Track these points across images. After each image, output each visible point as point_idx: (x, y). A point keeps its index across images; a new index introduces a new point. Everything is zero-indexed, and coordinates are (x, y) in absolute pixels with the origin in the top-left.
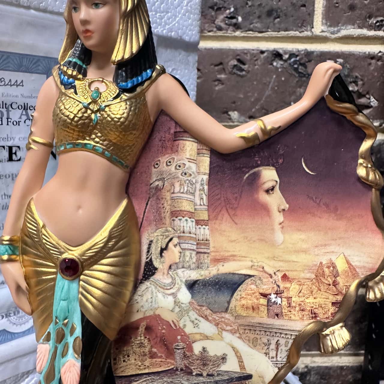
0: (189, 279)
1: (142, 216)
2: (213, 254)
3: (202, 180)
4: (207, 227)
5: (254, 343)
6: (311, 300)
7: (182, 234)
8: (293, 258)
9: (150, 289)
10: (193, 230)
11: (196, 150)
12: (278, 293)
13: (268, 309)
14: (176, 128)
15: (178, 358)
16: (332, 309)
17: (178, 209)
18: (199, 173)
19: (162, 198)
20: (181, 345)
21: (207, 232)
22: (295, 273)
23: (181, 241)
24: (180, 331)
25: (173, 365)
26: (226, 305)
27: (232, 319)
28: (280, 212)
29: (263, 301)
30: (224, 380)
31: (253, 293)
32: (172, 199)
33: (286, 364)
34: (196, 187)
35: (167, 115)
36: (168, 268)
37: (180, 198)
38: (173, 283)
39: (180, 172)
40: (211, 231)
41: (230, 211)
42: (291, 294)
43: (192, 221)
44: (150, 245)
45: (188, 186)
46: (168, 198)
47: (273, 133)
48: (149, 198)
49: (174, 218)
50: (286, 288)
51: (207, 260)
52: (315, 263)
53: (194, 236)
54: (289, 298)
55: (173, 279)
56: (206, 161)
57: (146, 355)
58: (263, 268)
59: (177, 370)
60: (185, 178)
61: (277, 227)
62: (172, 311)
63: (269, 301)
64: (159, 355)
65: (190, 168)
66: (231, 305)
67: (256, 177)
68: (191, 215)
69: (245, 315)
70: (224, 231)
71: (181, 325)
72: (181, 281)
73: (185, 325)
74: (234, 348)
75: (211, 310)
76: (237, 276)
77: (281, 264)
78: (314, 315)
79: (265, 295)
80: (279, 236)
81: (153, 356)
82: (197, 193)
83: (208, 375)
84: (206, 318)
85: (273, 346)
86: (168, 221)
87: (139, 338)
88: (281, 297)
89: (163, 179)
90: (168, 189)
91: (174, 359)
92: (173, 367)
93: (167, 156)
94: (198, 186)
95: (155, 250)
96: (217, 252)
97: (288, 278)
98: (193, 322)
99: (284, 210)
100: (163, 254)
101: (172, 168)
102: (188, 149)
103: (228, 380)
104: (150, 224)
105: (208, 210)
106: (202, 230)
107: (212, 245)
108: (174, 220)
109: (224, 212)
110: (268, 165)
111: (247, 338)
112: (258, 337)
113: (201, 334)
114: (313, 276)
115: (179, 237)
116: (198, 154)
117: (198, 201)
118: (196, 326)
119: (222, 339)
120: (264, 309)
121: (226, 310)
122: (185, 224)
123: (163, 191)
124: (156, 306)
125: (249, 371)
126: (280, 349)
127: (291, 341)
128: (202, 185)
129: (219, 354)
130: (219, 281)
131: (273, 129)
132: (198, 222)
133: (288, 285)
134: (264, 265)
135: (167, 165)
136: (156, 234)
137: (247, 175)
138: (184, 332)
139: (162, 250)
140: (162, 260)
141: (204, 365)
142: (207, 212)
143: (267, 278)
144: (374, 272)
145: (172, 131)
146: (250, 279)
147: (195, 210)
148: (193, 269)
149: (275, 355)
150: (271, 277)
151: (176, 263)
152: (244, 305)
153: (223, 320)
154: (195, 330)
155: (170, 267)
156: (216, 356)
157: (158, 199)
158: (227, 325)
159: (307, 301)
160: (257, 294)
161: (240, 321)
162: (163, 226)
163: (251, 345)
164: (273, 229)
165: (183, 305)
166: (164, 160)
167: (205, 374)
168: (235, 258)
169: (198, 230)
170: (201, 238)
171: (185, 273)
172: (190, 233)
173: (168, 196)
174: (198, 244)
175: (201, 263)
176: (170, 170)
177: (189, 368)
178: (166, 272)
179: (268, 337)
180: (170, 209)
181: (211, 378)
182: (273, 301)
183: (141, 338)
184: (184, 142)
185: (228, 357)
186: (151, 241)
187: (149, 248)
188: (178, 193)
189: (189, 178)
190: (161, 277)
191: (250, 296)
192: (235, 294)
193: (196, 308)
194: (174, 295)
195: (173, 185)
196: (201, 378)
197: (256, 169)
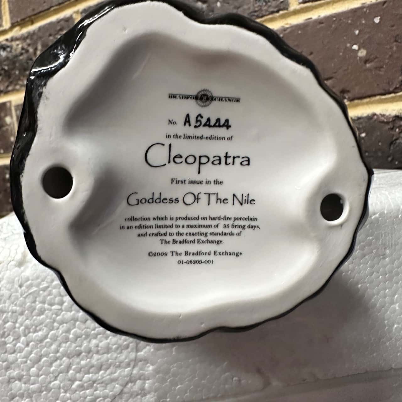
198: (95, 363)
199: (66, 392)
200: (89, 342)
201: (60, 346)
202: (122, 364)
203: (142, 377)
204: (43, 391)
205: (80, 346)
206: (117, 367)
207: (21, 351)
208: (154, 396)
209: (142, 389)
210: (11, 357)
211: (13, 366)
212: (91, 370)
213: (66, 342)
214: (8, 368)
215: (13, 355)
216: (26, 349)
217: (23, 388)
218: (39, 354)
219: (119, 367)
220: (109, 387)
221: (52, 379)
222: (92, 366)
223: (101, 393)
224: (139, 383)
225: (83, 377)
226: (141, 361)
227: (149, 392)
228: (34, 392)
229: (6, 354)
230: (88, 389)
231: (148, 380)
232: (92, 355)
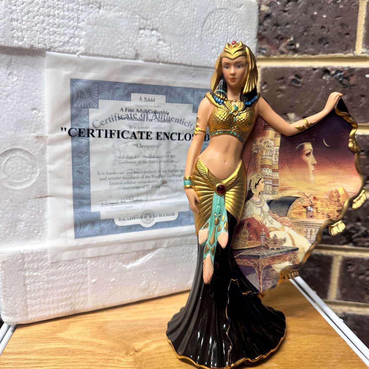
0: (268, 199)
1: (247, 168)
2: (280, 187)
3: (276, 149)
4: (278, 173)
5: (300, 232)
6: (327, 209)
7: (266, 177)
8: (318, 188)
9: (250, 204)
10: (271, 175)
11: (274, 135)
12: (312, 206)
13: (307, 214)
14: (265, 124)
15: (262, 240)
16: (337, 214)
17: (264, 164)
18: (275, 146)
19: (257, 159)
20: (264, 233)
21: (278, 175)
22: (319, 196)
23: (265, 180)
24: (263, 226)
25: (260, 244)
26: (286, 212)
27: (289, 219)
28: (312, 165)
29: (304, 210)
30: (285, 251)
31: (300, 206)
32: (262, 159)
33: (315, 242)
34: (273, 153)
35: (262, 118)
36: (258, 194)
37: (265, 158)
38: (261, 202)
39: (266, 145)
40: (280, 174)
41: (289, 164)
42: (317, 206)
43: (271, 170)
44: (250, 182)
45: (269, 153)
46: (260, 158)
47: (312, 126)
48: (251, 158)
49: (262, 169)
50: (315, 203)
51: (277, 189)
52: (329, 191)
53: (271, 178)
54: (317, 208)
55: (261, 199)
56: (279, 140)
57: (246, 239)
58: (304, 193)
59: (261, 247)
60: (268, 148)
61: (311, 173)
62: (260, 216)
63: (307, 209)
64: (253, 239)
65: (270, 144)
66: (288, 213)
67: (302, 147)
68: (270, 167)
69: (295, 217)
70: (286, 175)
71: (264, 223)
72: (265, 200)
73: (266, 223)
74: (290, 235)
75: (279, 215)
76: (291, 198)
77: (312, 191)
78: (329, 216)
79: (305, 207)
80: (312, 178)
81: (250, 239)
82: (274, 156)
83: (277, 249)
84: (276, 219)
85: (309, 233)
86: (259, 170)
87: (244, 230)
88: (313, 208)
89: (258, 149)
90: (260, 154)
91: (260, 241)
92: (259, 245)
93: (260, 137)
94: (274, 152)
95: (253, 185)
96: (282, 185)
97: (316, 199)
98: (270, 221)
99: (314, 164)
100: (256, 187)
101: (262, 143)
102: (270, 134)
103: (287, 251)
104: (251, 172)
105: (279, 164)
106: (275, 175)
107: (280, 182)
108: (262, 170)
109: (286, 165)
110: (308, 142)
111: (296, 229)
112: (302, 228)
113: (273, 227)
114: (328, 197)
115: (264, 178)
116: (275, 136)
117: (274, 160)
118: (271, 223)
119: (284, 230)
120: (305, 214)
121: (286, 216)
122: (267, 172)
123: (257, 155)
124: (253, 213)
125: (297, 246)
126: (312, 233)
127: (318, 229)
128: (276, 152)
129: (283, 238)
130: (283, 201)
131: (311, 124)
132: (274, 171)
133: (316, 202)
134: (305, 192)
135: (260, 142)
136: (253, 177)
137: (298, 147)
138: (265, 227)
139: (256, 185)
140: (256, 189)
141: (275, 243)
142: (278, 165)
143: (306, 198)
144: (356, 194)
145: (263, 125)
146: (298, 199)
147: (273, 164)
148: (270, 194)
149: (309, 237)
150: (308, 198)
151: (262, 191)
152: (295, 212)
153: (284, 220)
154: (271, 226)
155: (260, 194)
156: (281, 239)
157: (255, 159)
158: (286, 223)
159: (325, 209)
160: (301, 207)
161: (293, 221)
162: (257, 173)
163: (298, 233)
164: (309, 174)
165: (265, 213)
166: (259, 139)
167: (275, 248)
168: (291, 188)
169: (273, 175)
170: (275, 178)
171: (266, 196)
172: (270, 176)
173: (260, 157)
174: (273, 182)
175: (274, 191)
176: (262, 144)
177: (268, 246)
178: (257, 195)
179: (307, 228)
180: (261, 164)
181: (278, 250)
182: (309, 210)
183: (245, 230)
184: (269, 130)
185: (287, 239)
186: (251, 180)
187: (250, 183)
188: (264, 156)
189: (270, 149)
190: (255, 198)
191: (297, 208)
192: (291, 207)
193: (271, 215)
194: (261, 207)
195: (262, 152)
196: (273, 251)
197: (302, 144)
198: (57, 23)
199: (40, 34)
200: (55, 11)
201: (39, 9)
202: (70, 27)
203: (79, 37)
204: (29, 30)
205: (50, 12)
206: (67, 28)
207: (19, 6)
208: (84, 47)
209: (79, 43)
210: (14, 8)
211: (14, 12)
212: (54, 26)
213: (43, 8)
214: (11, 13)
215: (14, 7)
216: (22, 5)
217: (19, 26)
218: (28, 10)
219: (68, 28)
220: (62, 37)
221: (34, 25)
222: (55, 24)
223: (59, 39)
224: (77, 39)
225: (50, 28)
226: (79, 28)
227: (82, 45)
228: (24, 29)
229: (11, 5)
230: (52, 35)
231: (82, 38)
232: (56, 18)
